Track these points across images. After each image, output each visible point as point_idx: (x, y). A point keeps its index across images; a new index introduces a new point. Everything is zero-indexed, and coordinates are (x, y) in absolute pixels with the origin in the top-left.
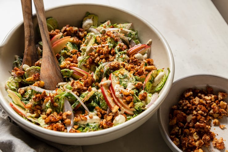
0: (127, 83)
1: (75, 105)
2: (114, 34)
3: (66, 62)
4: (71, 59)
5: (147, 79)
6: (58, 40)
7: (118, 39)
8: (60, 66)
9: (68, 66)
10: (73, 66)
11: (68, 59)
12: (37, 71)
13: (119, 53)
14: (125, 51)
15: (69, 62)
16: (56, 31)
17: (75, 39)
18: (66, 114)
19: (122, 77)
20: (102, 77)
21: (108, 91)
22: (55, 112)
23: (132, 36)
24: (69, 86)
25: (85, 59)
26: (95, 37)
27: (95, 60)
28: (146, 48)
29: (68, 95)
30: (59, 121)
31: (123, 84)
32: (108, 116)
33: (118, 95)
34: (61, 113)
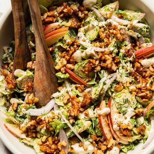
0: (127, 108)
1: (71, 135)
2: (121, 31)
3: (61, 62)
4: (68, 57)
5: (149, 107)
6: (54, 31)
7: (125, 37)
8: (55, 68)
9: (64, 72)
10: (69, 69)
11: (64, 53)
12: (30, 78)
13: (123, 62)
14: (131, 59)
15: (65, 62)
16: (51, 15)
17: (73, 22)
18: (62, 145)
19: (122, 103)
20: (101, 98)
21: (106, 121)
22: (50, 139)
23: (142, 33)
24: (66, 113)
25: (83, 64)
26: (98, 31)
27: (95, 69)
29: (64, 125)
30: (54, 151)
31: (122, 111)
32: (102, 145)
33: (116, 129)
34: (55, 138)
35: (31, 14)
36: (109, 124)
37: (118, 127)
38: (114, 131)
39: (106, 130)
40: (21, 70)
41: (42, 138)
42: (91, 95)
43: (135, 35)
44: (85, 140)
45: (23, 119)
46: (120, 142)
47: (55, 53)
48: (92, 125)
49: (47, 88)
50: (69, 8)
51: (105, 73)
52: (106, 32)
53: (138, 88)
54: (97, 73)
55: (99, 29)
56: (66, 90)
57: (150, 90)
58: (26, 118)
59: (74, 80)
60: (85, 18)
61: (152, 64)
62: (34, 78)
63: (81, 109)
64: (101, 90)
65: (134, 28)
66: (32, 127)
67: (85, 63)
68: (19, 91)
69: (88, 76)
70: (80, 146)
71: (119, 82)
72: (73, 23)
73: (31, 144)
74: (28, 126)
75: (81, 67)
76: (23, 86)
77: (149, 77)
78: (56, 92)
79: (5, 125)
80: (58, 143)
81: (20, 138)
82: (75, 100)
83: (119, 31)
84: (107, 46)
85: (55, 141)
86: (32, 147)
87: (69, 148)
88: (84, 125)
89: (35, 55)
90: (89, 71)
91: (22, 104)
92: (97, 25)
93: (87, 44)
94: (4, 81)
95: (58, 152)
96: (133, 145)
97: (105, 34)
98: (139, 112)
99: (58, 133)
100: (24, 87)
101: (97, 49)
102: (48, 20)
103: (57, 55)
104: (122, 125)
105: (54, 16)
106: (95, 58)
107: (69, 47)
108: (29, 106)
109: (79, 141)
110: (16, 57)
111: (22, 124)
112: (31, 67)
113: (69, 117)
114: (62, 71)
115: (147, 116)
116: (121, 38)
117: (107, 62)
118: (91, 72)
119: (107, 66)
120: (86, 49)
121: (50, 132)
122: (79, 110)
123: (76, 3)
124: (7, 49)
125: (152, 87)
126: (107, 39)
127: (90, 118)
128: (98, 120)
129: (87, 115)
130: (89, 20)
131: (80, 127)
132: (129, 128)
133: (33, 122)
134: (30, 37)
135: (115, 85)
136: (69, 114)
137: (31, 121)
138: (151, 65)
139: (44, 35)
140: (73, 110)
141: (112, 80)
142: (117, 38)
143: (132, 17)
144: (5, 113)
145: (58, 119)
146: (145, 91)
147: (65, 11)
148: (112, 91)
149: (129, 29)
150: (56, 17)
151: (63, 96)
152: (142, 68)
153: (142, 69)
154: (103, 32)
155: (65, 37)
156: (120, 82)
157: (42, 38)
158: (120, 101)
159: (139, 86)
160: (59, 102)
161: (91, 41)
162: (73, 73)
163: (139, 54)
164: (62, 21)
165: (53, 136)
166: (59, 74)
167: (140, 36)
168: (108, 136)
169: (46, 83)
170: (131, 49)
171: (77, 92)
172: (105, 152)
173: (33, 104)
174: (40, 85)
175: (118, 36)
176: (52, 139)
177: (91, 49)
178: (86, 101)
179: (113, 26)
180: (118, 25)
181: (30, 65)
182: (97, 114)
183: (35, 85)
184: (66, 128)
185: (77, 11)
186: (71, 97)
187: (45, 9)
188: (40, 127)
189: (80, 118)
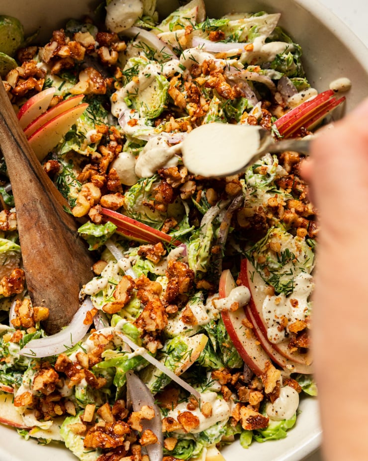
0: (291, 277)
1: (160, 385)
2: (227, 72)
3: (86, 194)
4: (100, 178)
6: (45, 113)
7: (242, 89)
8: (72, 216)
9: (99, 219)
10: (112, 209)
11: (87, 170)
12: (12, 257)
15: (95, 193)
16: (27, 71)
17: (92, 80)
18: (140, 417)
19: (276, 266)
20: (216, 265)
21: (243, 323)
22: (105, 409)
23: (283, 67)
24: (132, 328)
25: (146, 185)
26: (166, 88)
27: (182, 192)
28: (332, 106)
29: (135, 363)
30: (124, 441)
31: (281, 286)
32: (249, 391)
33: (277, 338)
34: (119, 404)
36: (254, 331)
37: (280, 330)
38: (274, 346)
39: (251, 348)
41: (81, 413)
42: (187, 263)
43: (266, 76)
44: (200, 390)
45: (19, 375)
46: (295, 371)
47: (62, 174)
48: (210, 343)
49: (64, 274)
50: (73, 43)
52: (188, 84)
54: (189, 200)
55: (167, 81)
56: (116, 266)
58: (25, 370)
59: (132, 234)
60: (120, 63)
62: (21, 254)
63: (170, 309)
64: (211, 243)
65: (260, 58)
66: (48, 389)
69: (166, 216)
70: (190, 409)
72: (92, 83)
73: (57, 438)
74: (35, 388)
75: (141, 196)
78: (91, 279)
80: (129, 416)
81: (21, 429)
82: (148, 288)
83: (223, 74)
84: (198, 122)
85: (120, 411)
86: (60, 445)
87: (161, 422)
88: (189, 349)
89: (10, 192)
90: (166, 201)
91: (6, 332)
92: (159, 72)
93: (143, 129)
95: (135, 440)
97: (185, 93)
99: (125, 387)
101: (173, 137)
102: (22, 86)
103: (68, 180)
104: (290, 323)
105: (36, 75)
107: (96, 148)
108: (27, 333)
109: (185, 396)
111: (18, 388)
112: (7, 225)
113: (143, 337)
114: (94, 220)
116: (233, 93)
118: (171, 202)
120: (144, 146)
121: (100, 392)
122: (165, 311)
123: (88, 25)
126: (193, 104)
127: (200, 327)
128: (222, 328)
129: (188, 320)
130: (134, 63)
131: (179, 358)
133: (48, 375)
136: (140, 330)
137: (42, 375)
139: (22, 131)
140: (150, 315)
142: (221, 95)
143: (246, 29)
145: (115, 350)
147: (64, 52)
149: (246, 65)
150: (43, 75)
151: (114, 286)
154: (179, 88)
155: (79, 125)
157: (18, 139)
161: (152, 120)
162: (124, 216)
163: (287, 124)
164: (62, 83)
165: (111, 401)
166: (87, 229)
167: (278, 76)
168: (261, 362)
169: (57, 261)
170: (265, 116)
171: (147, 266)
172: (261, 407)
173: (35, 327)
174: (44, 269)
175: (223, 89)
176: (111, 410)
177: (157, 141)
178: (177, 283)
179: (202, 66)
180: (215, 60)
181: (3, 222)
182: (216, 311)
183: (30, 271)
184: (142, 370)
185: (95, 46)
186: (136, 282)
187: (7, 59)
188: (71, 384)
189: (171, 333)
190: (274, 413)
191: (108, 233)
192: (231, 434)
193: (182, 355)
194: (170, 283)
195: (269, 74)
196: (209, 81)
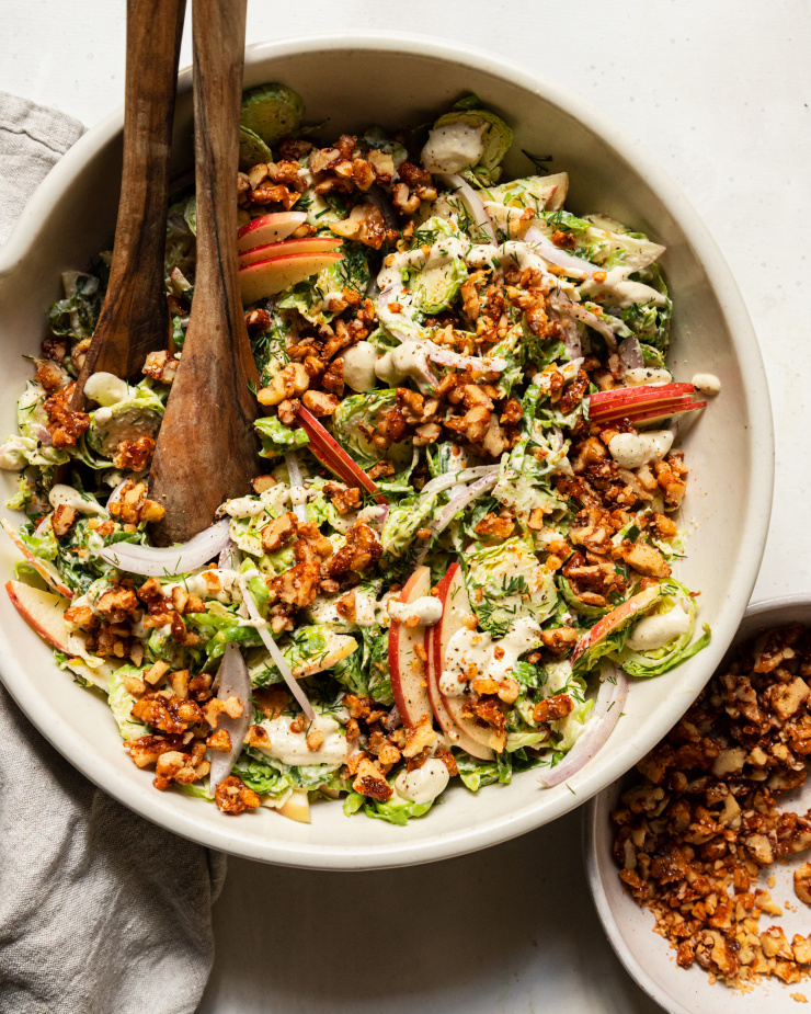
0: (510, 616)
1: (267, 679)
2: (554, 298)
3: (288, 377)
4: (316, 363)
5: (601, 628)
6: (280, 243)
7: (565, 328)
8: (255, 397)
9: (289, 419)
10: (314, 413)
11: (304, 345)
12: (148, 418)
13: (534, 426)
14: (570, 421)
15: (301, 381)
16: (281, 175)
17: (368, 223)
18: (222, 709)
19: (497, 592)
20: (416, 554)
21: (416, 649)
22: (180, 678)
23: (637, 323)
24: (262, 585)
25: (374, 403)
26: (460, 281)
27: (416, 434)
28: (681, 408)
29: (244, 635)
30: (186, 731)
31: (491, 622)
32: (386, 741)
33: (451, 689)
34: (203, 678)
35: (200, 159)
36: (425, 665)
37: (461, 681)
38: (443, 698)
39: (411, 687)
40: (115, 377)
41: (147, 667)
42: (380, 534)
43: (611, 325)
44: (317, 710)
45: (89, 580)
46: (458, 744)
47: (269, 335)
48: (359, 654)
49: (208, 473)
50: (362, 162)
51: (453, 457)
52: (493, 289)
53: (574, 542)
54: (422, 448)
55: (466, 272)
56: (286, 493)
57: (620, 561)
58: (100, 577)
59: (327, 459)
60: (418, 216)
61: (652, 456)
62: (162, 419)
63: (328, 584)
64: (422, 521)
65: (609, 296)
66: (115, 616)
67: (383, 399)
68: (92, 460)
69: (384, 455)
70: (293, 729)
71: (501, 505)
72: (365, 227)
73: (101, 685)
74: (100, 607)
75: (360, 414)
76: (110, 446)
77: (628, 508)
78: (243, 496)
79: (9, 587)
80: (208, 700)
81: (60, 652)
82: (312, 543)
83: (546, 296)
84: (484, 347)
85: (201, 689)
86: (103, 696)
87: (248, 728)
88: (325, 650)
89: (184, 329)
90: (389, 435)
91: (95, 515)
92: (462, 254)
93: (405, 325)
94: (40, 409)
95: (205, 735)
96: (509, 768)
97: (485, 299)
98: (558, 640)
99: (218, 661)
100: (115, 451)
101: (439, 353)
102: (264, 193)
103: (274, 346)
104: (478, 678)
105: (292, 184)
106: (423, 388)
107: (330, 320)
108: (122, 529)
109: (294, 709)
110: (106, 323)
111: (80, 596)
112: (161, 374)
113: (272, 605)
114: (282, 417)
115: (587, 663)
116: (546, 330)
117: (468, 414)
118: (397, 441)
119: (465, 430)
120: (396, 346)
121: (185, 652)
122: (318, 584)
123: (397, 145)
124: (78, 283)
125: (629, 551)
126: (488, 319)
127: (357, 626)
128: (385, 640)
129: (346, 611)
130: (435, 226)
131: (307, 655)
132: (503, 694)
133: (123, 598)
134: (179, 248)
135: (483, 514)
136: (272, 594)
137: (115, 594)
138: (646, 462)
139: (236, 254)
140: (294, 580)
141: (477, 489)
142: (529, 326)
143: (608, 248)
144: (19, 538)
145: (227, 605)
146: (599, 560)
147: (343, 169)
148: (469, 537)
149: (585, 298)
150: (302, 189)
151: (268, 519)
152: (611, 465)
153: (606, 469)
154: (480, 289)
155: (321, 277)
156: (508, 505)
157: (225, 264)
158: (491, 580)
159: (580, 535)
160: (246, 537)
161: (425, 315)
162: (325, 431)
163: (607, 405)
164: (324, 208)
165: (194, 669)
166: (268, 426)
167: (625, 332)
168: (417, 710)
169: (206, 452)
170: (579, 380)
171: (328, 512)
172: (392, 771)
173: (137, 526)
174: (183, 454)
175: (535, 318)
176: (189, 682)
177: (413, 348)
178: (352, 554)
179: (523, 273)
180: (544, 272)
181: (158, 366)
182: (387, 616)
183: (163, 449)
184: (251, 649)
185: (393, 179)
186: (299, 527)
187: (260, 145)
188: (150, 623)
189: (314, 617)
190: (404, 786)
191: (294, 443)
192: (336, 788)
193: (312, 652)
194: (343, 550)
195: (614, 325)
196: (521, 299)
